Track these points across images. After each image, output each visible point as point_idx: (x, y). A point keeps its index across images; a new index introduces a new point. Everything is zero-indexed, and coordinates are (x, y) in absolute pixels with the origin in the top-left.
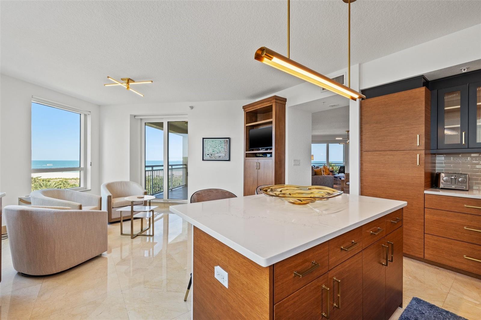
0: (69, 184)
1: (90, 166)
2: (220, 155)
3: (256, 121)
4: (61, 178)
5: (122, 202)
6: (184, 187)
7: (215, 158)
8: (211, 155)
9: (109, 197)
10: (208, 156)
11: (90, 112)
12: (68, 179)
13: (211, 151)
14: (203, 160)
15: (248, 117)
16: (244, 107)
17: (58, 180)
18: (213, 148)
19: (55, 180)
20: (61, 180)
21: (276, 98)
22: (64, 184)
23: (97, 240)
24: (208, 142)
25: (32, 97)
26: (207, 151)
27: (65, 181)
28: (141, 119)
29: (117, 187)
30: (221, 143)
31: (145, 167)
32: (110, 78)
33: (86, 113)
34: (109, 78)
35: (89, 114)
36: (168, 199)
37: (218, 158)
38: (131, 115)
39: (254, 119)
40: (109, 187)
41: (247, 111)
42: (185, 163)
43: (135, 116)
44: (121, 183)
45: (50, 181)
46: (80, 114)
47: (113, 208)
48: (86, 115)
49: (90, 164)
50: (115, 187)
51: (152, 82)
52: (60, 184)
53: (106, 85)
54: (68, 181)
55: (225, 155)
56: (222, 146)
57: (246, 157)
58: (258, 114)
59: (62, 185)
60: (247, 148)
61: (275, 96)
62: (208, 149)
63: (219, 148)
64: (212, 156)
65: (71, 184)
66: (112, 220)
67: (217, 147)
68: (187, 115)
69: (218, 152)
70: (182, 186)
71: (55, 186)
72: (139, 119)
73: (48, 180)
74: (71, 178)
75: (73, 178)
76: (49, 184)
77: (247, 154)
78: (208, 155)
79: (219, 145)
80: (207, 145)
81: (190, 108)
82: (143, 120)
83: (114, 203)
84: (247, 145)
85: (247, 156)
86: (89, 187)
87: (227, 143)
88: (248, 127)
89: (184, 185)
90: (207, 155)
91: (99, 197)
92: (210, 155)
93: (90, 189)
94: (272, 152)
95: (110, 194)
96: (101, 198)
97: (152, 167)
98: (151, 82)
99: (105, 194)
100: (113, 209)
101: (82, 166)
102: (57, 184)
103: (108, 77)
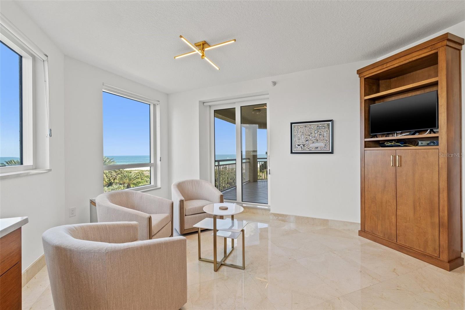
0: (144, 175)
1: (160, 162)
2: (316, 145)
3: (378, 91)
4: (139, 170)
5: (196, 208)
6: (247, 183)
7: (310, 150)
8: (304, 145)
9: (182, 202)
10: (299, 147)
11: (159, 101)
12: (144, 171)
13: (303, 141)
14: (292, 153)
15: (367, 86)
16: (359, 72)
17: (137, 171)
18: (306, 137)
19: (135, 171)
20: (139, 171)
21: (447, 38)
22: (141, 175)
23: (173, 289)
24: (299, 128)
25: (103, 84)
26: (297, 141)
27: (142, 173)
28: (210, 106)
29: (188, 187)
30: (318, 128)
31: (215, 162)
32: (184, 38)
33: (156, 103)
34: (182, 39)
35: (158, 104)
36: (242, 201)
37: (313, 149)
38: (200, 101)
39: (374, 88)
40: (180, 187)
41: (365, 77)
42: (248, 157)
43: (204, 103)
44: (192, 182)
45: (131, 173)
46: (150, 105)
47: (185, 215)
48: (155, 105)
49: (160, 159)
50: (186, 187)
51: (235, 40)
52: (138, 175)
53: (176, 58)
54: (144, 172)
55: (325, 145)
56: (320, 132)
57: (365, 147)
58: (380, 81)
59: (139, 176)
60: (367, 133)
61: (447, 34)
62: (298, 137)
63: (316, 136)
64: (305, 148)
65: (146, 175)
66: (186, 231)
67: (313, 135)
68: (268, 94)
69: (314, 141)
70: (245, 182)
71: (134, 177)
72: (208, 106)
73: (130, 171)
74: (146, 170)
75: (147, 170)
76: (130, 174)
77: (367, 143)
78: (299, 145)
79: (316, 132)
80: (298, 132)
81: (271, 84)
82: (211, 107)
83: (187, 209)
84: (366, 129)
85: (367, 145)
86: (159, 185)
87: (329, 128)
88: (367, 101)
89: (248, 181)
90: (297, 146)
91: (170, 201)
92: (302, 146)
93: (160, 187)
94: (438, 137)
95: (183, 198)
96: (172, 204)
97: (218, 162)
98: (233, 41)
99: (176, 198)
100: (186, 217)
101: (152, 162)
102: (136, 175)
103: (181, 37)
